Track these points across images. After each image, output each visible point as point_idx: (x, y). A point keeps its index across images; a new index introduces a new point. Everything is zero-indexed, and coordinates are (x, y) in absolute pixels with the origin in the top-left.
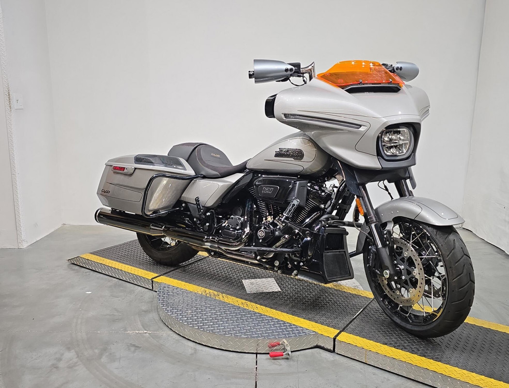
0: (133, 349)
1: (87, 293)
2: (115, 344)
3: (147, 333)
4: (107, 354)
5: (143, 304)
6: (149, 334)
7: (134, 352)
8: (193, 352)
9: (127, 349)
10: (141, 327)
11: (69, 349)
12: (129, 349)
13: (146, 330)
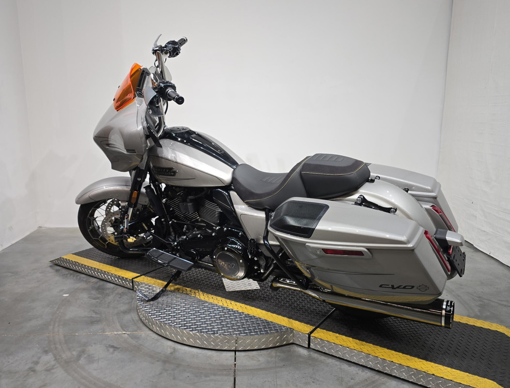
0: (111, 350)
1: (65, 295)
2: (93, 345)
3: (125, 334)
4: (86, 356)
5: (122, 305)
6: (128, 334)
7: (113, 353)
8: (172, 350)
9: (106, 350)
10: (120, 328)
11: (46, 352)
12: (108, 350)
13: (124, 331)
